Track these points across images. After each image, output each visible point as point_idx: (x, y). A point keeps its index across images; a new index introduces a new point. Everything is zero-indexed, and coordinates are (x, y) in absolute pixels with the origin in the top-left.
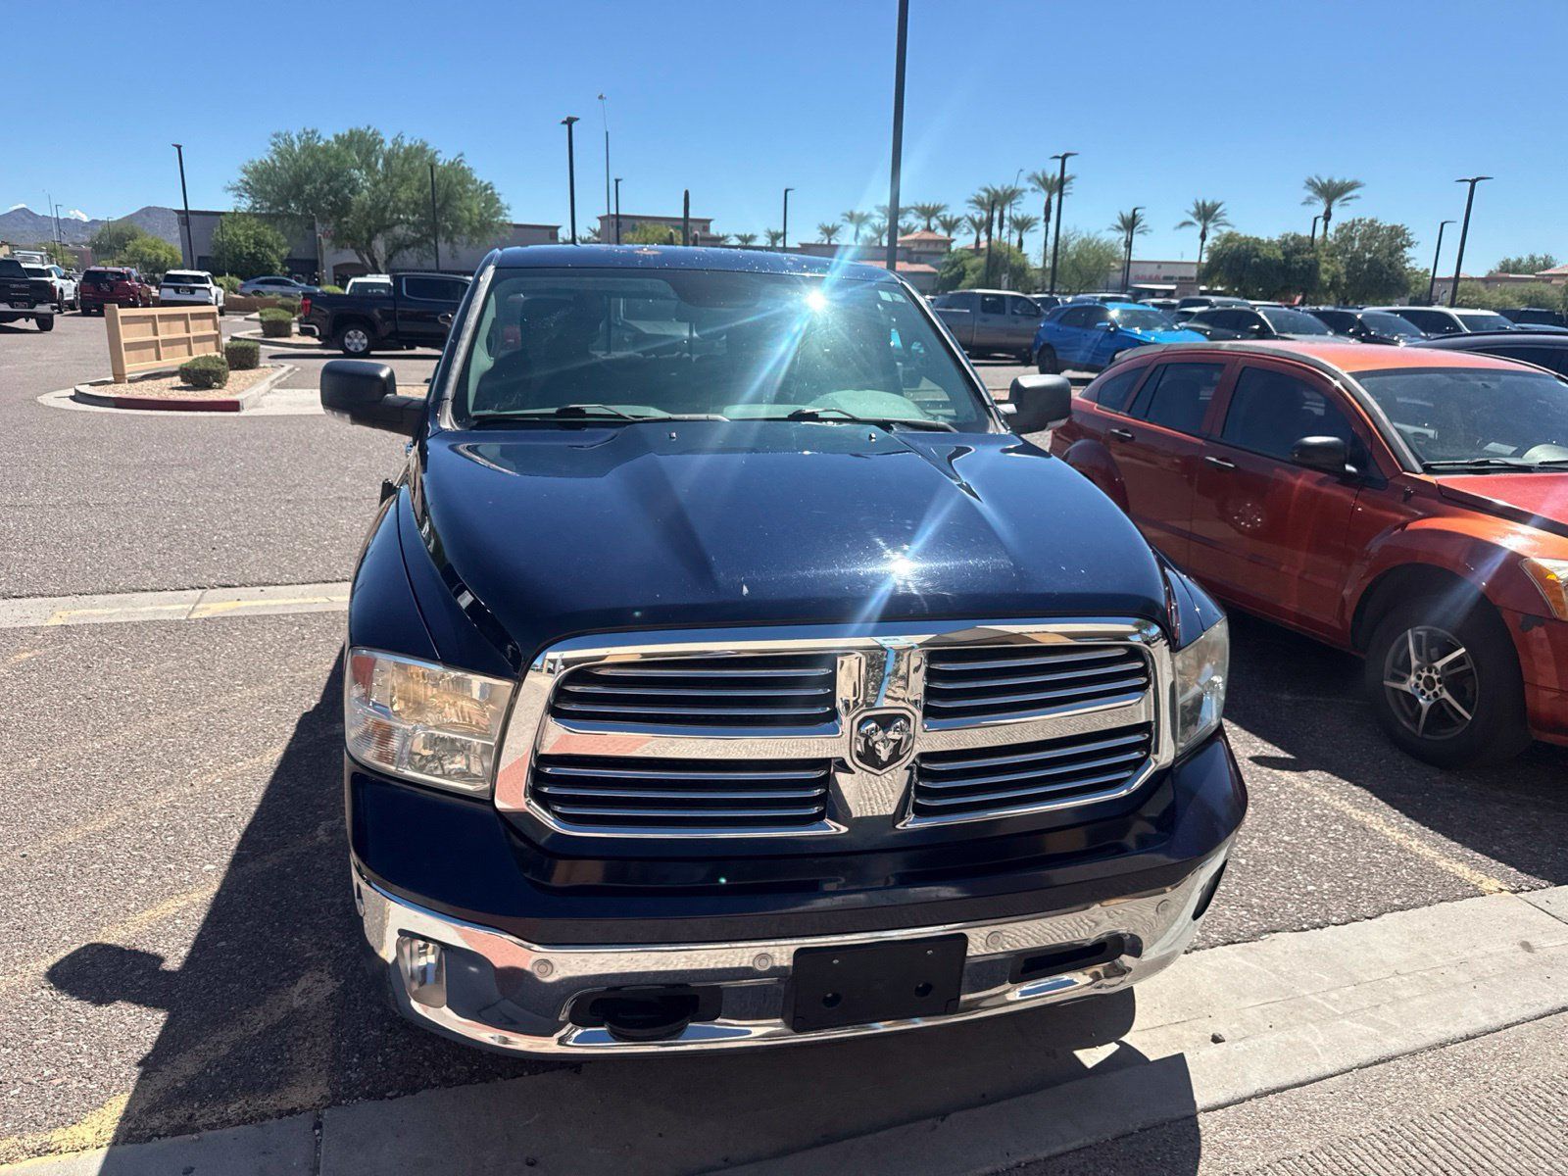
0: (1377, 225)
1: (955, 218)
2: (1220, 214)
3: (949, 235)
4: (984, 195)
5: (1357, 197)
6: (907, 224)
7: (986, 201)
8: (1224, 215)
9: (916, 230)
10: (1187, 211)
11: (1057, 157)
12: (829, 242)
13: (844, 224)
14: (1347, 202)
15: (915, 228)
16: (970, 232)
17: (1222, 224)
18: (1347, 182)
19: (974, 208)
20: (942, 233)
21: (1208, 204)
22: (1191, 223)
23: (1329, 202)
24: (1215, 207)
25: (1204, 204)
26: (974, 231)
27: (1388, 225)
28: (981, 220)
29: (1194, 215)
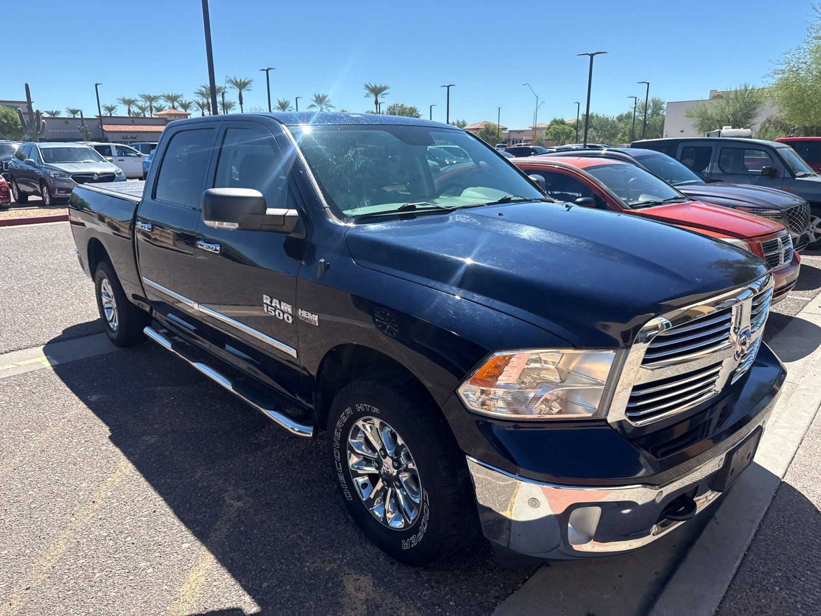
0: (404, 107)
1: (187, 102)
2: (328, 101)
3: (186, 111)
4: (204, 90)
5: (388, 94)
6: (159, 105)
7: (205, 93)
8: (330, 101)
9: (165, 109)
10: (312, 100)
11: (264, 70)
12: (111, 114)
13: (119, 105)
14: (383, 96)
15: (164, 107)
16: (198, 110)
17: (330, 106)
18: (382, 86)
19: (199, 96)
20: (181, 110)
21: (321, 96)
22: (314, 106)
23: (376, 96)
24: (324, 97)
25: (319, 96)
26: (200, 109)
27: (409, 107)
28: (203, 103)
29: (315, 101)
